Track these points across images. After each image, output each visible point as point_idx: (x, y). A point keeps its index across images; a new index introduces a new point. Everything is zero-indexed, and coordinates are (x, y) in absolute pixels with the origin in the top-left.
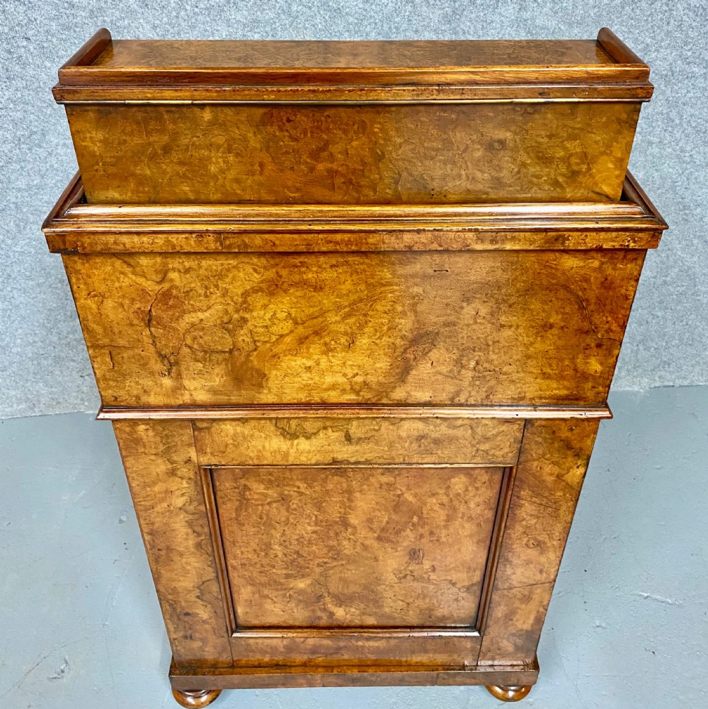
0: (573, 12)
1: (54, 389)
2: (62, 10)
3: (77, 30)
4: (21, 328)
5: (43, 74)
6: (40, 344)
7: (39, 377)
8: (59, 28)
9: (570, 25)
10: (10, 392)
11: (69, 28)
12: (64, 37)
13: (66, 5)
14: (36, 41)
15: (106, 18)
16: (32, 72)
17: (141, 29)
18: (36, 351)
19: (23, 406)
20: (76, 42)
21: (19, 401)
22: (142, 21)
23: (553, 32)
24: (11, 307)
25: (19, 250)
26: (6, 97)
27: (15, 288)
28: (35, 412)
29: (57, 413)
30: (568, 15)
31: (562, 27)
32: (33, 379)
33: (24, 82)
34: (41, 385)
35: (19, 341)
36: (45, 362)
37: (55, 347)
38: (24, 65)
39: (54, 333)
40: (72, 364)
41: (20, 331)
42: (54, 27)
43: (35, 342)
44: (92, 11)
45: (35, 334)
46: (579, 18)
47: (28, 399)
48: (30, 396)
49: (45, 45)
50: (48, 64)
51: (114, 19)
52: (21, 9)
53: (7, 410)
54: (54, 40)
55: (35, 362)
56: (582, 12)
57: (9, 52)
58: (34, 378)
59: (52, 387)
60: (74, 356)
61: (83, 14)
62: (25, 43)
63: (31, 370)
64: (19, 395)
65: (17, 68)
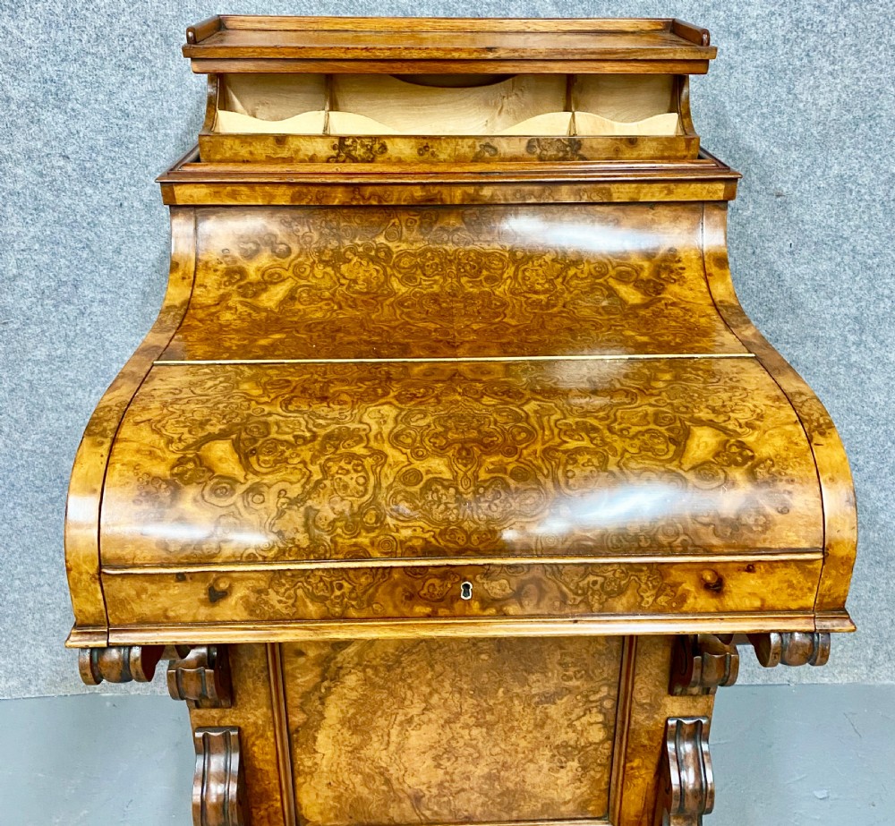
0: (790, 130)
1: (60, 658)
2: (114, 120)
3: (131, 146)
4: (22, 563)
5: (81, 203)
6: (46, 588)
7: (40, 638)
8: (108, 143)
9: (787, 147)
11: (120, 144)
12: (113, 154)
13: (119, 113)
14: (75, 159)
15: (169, 131)
16: (67, 201)
18: (40, 598)
19: (14, 683)
20: (128, 161)
24: (11, 532)
25: (30, 448)
26: (32, 234)
27: (20, 504)
28: (29, 692)
29: (61, 694)
30: (783, 133)
31: (775, 150)
32: (31, 642)
33: (55, 214)
34: (42, 650)
35: (17, 582)
36: (51, 616)
38: (58, 192)
41: (20, 568)
42: (101, 142)
43: (39, 585)
44: (151, 122)
45: (42, 573)
46: (798, 138)
47: (23, 671)
48: (25, 668)
49: (88, 165)
50: (89, 191)
52: (61, 118)
54: (100, 159)
55: (37, 616)
56: (801, 130)
57: (41, 175)
58: (34, 640)
59: (57, 655)
61: (140, 126)
62: (62, 163)
63: (31, 628)
64: (10, 666)
65: (49, 196)
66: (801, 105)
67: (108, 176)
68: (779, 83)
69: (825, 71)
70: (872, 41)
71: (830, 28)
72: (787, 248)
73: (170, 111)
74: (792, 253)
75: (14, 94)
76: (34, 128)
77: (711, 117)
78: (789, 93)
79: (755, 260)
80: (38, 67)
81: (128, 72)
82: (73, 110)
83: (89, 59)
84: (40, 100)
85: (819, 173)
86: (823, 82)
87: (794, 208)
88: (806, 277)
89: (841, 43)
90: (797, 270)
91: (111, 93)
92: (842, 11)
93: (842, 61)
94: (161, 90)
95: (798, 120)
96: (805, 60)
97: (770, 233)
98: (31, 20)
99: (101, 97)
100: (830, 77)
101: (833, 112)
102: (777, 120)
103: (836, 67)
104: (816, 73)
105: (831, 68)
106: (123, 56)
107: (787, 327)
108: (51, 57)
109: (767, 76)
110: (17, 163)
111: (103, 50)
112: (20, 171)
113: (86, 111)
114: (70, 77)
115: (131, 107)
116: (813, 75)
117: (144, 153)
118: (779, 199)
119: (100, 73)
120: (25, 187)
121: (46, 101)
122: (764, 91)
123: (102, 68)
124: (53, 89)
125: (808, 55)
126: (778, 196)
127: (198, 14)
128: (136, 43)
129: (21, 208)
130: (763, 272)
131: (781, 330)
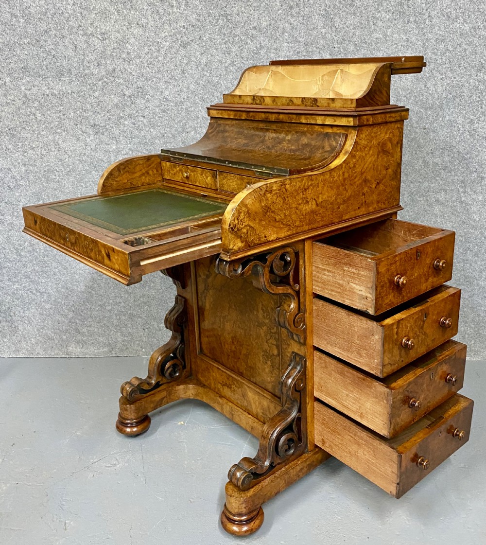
0: (427, 102)
1: (125, 338)
2: (163, 102)
3: (168, 112)
5: (149, 135)
6: (123, 304)
7: (118, 328)
8: (160, 111)
9: (426, 109)
10: (100, 338)
11: (165, 112)
12: (161, 116)
13: (165, 100)
14: (148, 118)
15: (183, 107)
16: (143, 134)
17: (200, 112)
18: (120, 309)
19: (106, 349)
20: (167, 118)
21: (105, 345)
22: (200, 108)
23: (417, 113)
26: (129, 148)
28: (112, 354)
29: (125, 355)
30: (424, 103)
31: (422, 110)
32: (114, 330)
33: (139, 139)
34: (119, 334)
35: (111, 301)
36: (124, 318)
37: (131, 307)
38: (140, 131)
39: (132, 297)
40: (139, 319)
41: (113, 294)
42: (157, 111)
43: (120, 303)
44: (177, 103)
45: (122, 297)
46: (430, 105)
47: (110, 344)
48: (111, 342)
49: (152, 120)
50: (152, 130)
51: (187, 107)
52: (143, 102)
53: (96, 351)
54: (157, 118)
55: (118, 317)
56: (432, 102)
57: (134, 124)
58: (116, 329)
59: (125, 336)
60: (141, 314)
61: (172, 104)
62: (142, 119)
63: (115, 323)
64: (105, 341)
65: (137, 132)
66: (431, 92)
67: (159, 124)
68: (421, 83)
69: (439, 78)
70: (457, 66)
71: (439, 61)
72: (430, 151)
73: (184, 99)
74: (432, 153)
75: (127, 93)
76: (133, 106)
77: (394, 98)
78: (425, 87)
79: (417, 157)
80: (136, 83)
81: (168, 84)
82: (148, 99)
83: (154, 80)
84: (136, 95)
85: (440, 119)
86: (438, 82)
87: (431, 134)
88: (439, 163)
89: (444, 67)
90: (435, 160)
91: (162, 92)
92: (443, 54)
93: (446, 74)
94: (181, 91)
95: (430, 98)
96: (430, 74)
97: (422, 145)
98: (135, 65)
99: (158, 94)
100: (441, 80)
101: (444, 94)
102: (421, 98)
103: (444, 76)
104: (436, 79)
105: (441, 77)
106: (167, 78)
107: (432, 185)
108: (141, 79)
109: (415, 80)
110: (126, 120)
111: (160, 76)
112: (126, 123)
113: (152, 99)
114: (147, 86)
115: (169, 97)
116: (434, 79)
117: (173, 115)
118: (425, 131)
119: (159, 85)
120: (128, 129)
121: (138, 95)
122: (415, 87)
123: (159, 83)
124: (141, 91)
125: (431, 72)
126: (424, 129)
127: (196, 62)
128: (172, 73)
129: (126, 137)
130: (421, 161)
131: (430, 187)
